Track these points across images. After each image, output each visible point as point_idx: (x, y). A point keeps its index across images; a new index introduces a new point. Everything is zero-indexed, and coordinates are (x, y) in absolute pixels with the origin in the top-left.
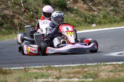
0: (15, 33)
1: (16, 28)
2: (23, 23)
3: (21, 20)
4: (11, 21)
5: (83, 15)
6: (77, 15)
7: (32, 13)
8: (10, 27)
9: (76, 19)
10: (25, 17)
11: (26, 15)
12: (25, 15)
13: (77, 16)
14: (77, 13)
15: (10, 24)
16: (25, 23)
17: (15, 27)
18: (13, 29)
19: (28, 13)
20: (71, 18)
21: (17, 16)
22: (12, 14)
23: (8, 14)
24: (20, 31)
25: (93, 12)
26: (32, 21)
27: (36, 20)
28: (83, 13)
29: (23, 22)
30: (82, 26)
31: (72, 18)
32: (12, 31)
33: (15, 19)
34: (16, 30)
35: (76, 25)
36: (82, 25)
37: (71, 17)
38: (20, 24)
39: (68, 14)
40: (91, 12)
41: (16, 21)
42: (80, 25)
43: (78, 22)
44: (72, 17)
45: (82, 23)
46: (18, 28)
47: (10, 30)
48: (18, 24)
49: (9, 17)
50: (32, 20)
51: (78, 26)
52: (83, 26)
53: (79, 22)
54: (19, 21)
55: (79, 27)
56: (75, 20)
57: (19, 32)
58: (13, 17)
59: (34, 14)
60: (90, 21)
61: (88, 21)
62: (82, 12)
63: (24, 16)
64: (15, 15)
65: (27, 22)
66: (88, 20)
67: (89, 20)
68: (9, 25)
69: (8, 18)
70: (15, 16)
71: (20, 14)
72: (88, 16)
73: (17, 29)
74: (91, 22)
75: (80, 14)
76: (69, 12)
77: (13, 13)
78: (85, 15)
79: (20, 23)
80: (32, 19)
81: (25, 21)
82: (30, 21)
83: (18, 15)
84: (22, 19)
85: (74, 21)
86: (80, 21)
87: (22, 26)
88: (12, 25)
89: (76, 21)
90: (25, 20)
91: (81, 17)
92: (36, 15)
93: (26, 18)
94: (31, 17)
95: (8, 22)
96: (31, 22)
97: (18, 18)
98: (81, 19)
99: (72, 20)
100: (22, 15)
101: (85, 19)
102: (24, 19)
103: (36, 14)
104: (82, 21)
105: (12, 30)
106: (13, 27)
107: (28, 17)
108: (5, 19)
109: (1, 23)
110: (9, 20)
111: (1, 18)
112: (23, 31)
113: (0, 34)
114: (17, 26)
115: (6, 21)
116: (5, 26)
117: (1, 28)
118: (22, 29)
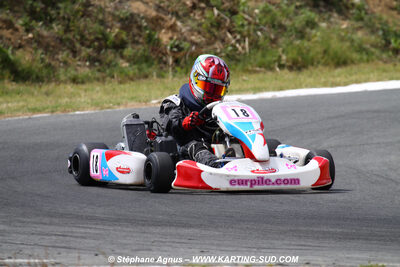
0: (160, 76)
1: (164, 59)
2: (186, 45)
3: (182, 34)
4: (150, 38)
5: (380, 26)
6: (360, 24)
7: (216, 12)
8: (146, 54)
9: (354, 37)
10: (194, 25)
11: (197, 17)
12: (194, 20)
13: (361, 28)
14: (362, 19)
15: (146, 46)
16: (193, 43)
17: (160, 55)
18: (152, 64)
19: (203, 14)
20: (339, 35)
21: (171, 19)
22: (154, 13)
23: (142, 15)
24: (176, 72)
26: (216, 38)
27: (229, 35)
28: (380, 19)
29: (185, 40)
30: (373, 61)
31: (343, 34)
32: (150, 70)
33: (163, 31)
34: (162, 65)
35: (356, 56)
36: (374, 57)
37: (340, 29)
38: (177, 46)
39: (332, 20)
41: (165, 37)
42: (365, 57)
43: (361, 49)
44: (343, 30)
45: (373, 50)
46: (171, 61)
47: (144, 65)
48: (172, 48)
49: (145, 24)
50: (214, 35)
51: (361, 60)
52: (376, 61)
53: (364, 49)
54: (175, 37)
55: (362, 65)
56: (352, 41)
58: (156, 23)
59: (222, 15)
61: (393, 45)
62: (378, 14)
63: (189, 22)
64: (164, 16)
65: (198, 41)
66: (392, 41)
67: (396, 41)
68: (142, 48)
69: (140, 27)
70: (162, 19)
71: (180, 13)
72: (395, 29)
73: (165, 63)
75: (370, 20)
76: (336, 15)
77: (157, 11)
78: (386, 24)
79: (176, 43)
80: (216, 33)
81: (193, 38)
82: (210, 39)
83: (174, 19)
84: (183, 30)
85: (348, 44)
86: (368, 46)
87: (182, 53)
88: (152, 51)
89: (356, 44)
90: (193, 35)
91: (373, 31)
92: (229, 20)
93: (196, 27)
94: (212, 25)
95: (141, 40)
96: (213, 43)
97: (173, 28)
98: (373, 38)
99: (342, 39)
100: (184, 16)
101: (385, 40)
102: (192, 31)
103: (230, 18)
104: (374, 46)
105: (149, 66)
106: (154, 57)
107: (204, 26)
108: (131, 30)
109: (118, 42)
110: (143, 34)
111: (118, 25)
112: (184, 70)
113: (113, 77)
114: (165, 54)
115: (134, 36)
116: (128, 51)
117: (115, 57)
118: (182, 63)
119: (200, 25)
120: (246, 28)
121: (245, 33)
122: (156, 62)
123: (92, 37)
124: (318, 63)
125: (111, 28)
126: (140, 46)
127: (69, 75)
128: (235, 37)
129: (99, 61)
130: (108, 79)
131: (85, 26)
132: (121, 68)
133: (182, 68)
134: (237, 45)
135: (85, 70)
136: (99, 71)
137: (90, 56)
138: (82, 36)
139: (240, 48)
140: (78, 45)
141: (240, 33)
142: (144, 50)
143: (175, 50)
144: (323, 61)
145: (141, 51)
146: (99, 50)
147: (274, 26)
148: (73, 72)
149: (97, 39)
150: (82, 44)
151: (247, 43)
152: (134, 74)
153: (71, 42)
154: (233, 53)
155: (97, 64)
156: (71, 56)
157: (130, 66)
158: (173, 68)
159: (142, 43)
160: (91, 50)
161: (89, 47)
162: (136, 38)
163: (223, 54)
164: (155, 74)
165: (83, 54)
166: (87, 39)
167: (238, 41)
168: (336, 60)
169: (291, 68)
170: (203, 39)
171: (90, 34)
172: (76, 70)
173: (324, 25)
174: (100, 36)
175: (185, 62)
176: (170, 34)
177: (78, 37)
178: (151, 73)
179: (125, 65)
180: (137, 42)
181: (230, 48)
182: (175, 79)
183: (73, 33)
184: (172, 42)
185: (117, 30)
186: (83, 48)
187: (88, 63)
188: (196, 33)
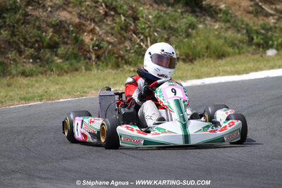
0: (87, 69)
1: (88, 55)
2: (104, 44)
3: (100, 36)
4: (76, 40)
5: (243, 26)
6: (228, 25)
7: (123, 18)
8: (75, 52)
9: (227, 35)
10: (108, 28)
11: (109, 23)
12: (108, 25)
13: (229, 28)
14: (228, 21)
15: (74, 46)
16: (109, 43)
17: (85, 53)
18: (80, 60)
19: (113, 20)
20: (214, 33)
21: (90, 24)
22: (77, 20)
23: (68, 22)
24: (99, 65)
25: (265, 18)
27: (135, 36)
28: (242, 21)
30: (243, 53)
31: (216, 33)
32: (78, 64)
33: (86, 34)
34: (88, 61)
35: (230, 50)
36: (244, 50)
37: (214, 29)
38: (97, 46)
39: (207, 22)
40: (261, 18)
41: (87, 38)
42: (237, 51)
43: (233, 45)
44: (216, 30)
45: (241, 45)
46: (93, 57)
47: (74, 61)
48: (93, 47)
49: (72, 29)
50: (124, 37)
51: (234, 54)
52: (246, 54)
53: (236, 45)
54: (95, 39)
56: (225, 38)
57: (94, 66)
58: (79, 28)
59: (127, 20)
60: (261, 41)
61: (255, 40)
62: (240, 17)
63: (104, 27)
64: (84, 22)
65: (113, 41)
66: (255, 37)
67: (257, 37)
68: (71, 48)
69: (67, 31)
70: (84, 25)
71: (96, 20)
72: (255, 28)
73: (90, 59)
74: (262, 45)
75: (235, 22)
76: (208, 18)
77: (79, 18)
78: (247, 25)
79: (97, 43)
80: (125, 35)
81: (108, 39)
82: (121, 39)
83: (93, 25)
84: (100, 33)
85: (222, 41)
86: (237, 42)
87: (102, 51)
88: (79, 49)
89: (228, 41)
90: (108, 36)
91: (238, 31)
92: (133, 24)
93: (110, 31)
94: (122, 28)
95: (69, 42)
96: (123, 42)
97: (92, 31)
98: (239, 35)
100: (99, 22)
101: (249, 36)
102: (106, 33)
103: (134, 22)
104: (242, 41)
105: (78, 62)
106: (81, 54)
107: (116, 29)
108: (61, 34)
109: (52, 43)
110: (70, 36)
111: (51, 30)
112: (105, 64)
113: (52, 70)
114: (89, 52)
115: (64, 38)
116: (61, 50)
117: (51, 55)
118: (102, 58)
119: (113, 28)
120: (147, 30)
121: (147, 34)
122: (82, 58)
123: (33, 40)
124: (203, 56)
125: (46, 33)
126: (69, 46)
127: (19, 70)
128: (139, 38)
129: (39, 58)
130: (49, 72)
131: (27, 31)
132: (57, 63)
133: (103, 63)
134: (142, 44)
135: (29, 66)
136: (41, 66)
137: (32, 55)
138: (25, 39)
139: (144, 46)
140: (22, 46)
141: (142, 34)
142: (73, 49)
143: (96, 48)
144: (207, 54)
145: (70, 50)
146: (38, 50)
147: (165, 28)
148: (21, 68)
149: (37, 41)
150: (26, 46)
151: (149, 42)
152: (68, 68)
153: (17, 44)
154: (140, 50)
155: (38, 61)
156: (17, 55)
157: (63, 62)
158: (96, 63)
159: (70, 44)
160: (33, 49)
161: (31, 47)
162: (66, 40)
163: (132, 51)
164: (83, 68)
165: (27, 53)
166: (28, 42)
167: (142, 40)
168: (217, 53)
169: (184, 60)
170: (116, 39)
171: (31, 37)
172: (23, 66)
173: (201, 26)
174: (38, 39)
175: (105, 58)
176: (91, 36)
177: (22, 40)
178: (80, 67)
179: (59, 61)
180: (67, 43)
181: (137, 46)
182: (99, 71)
183: (17, 37)
184: (93, 42)
185: (51, 34)
186: (26, 49)
187: (31, 61)
188: (110, 35)
